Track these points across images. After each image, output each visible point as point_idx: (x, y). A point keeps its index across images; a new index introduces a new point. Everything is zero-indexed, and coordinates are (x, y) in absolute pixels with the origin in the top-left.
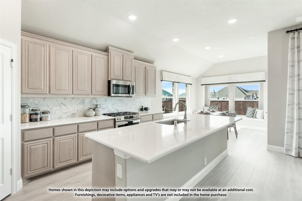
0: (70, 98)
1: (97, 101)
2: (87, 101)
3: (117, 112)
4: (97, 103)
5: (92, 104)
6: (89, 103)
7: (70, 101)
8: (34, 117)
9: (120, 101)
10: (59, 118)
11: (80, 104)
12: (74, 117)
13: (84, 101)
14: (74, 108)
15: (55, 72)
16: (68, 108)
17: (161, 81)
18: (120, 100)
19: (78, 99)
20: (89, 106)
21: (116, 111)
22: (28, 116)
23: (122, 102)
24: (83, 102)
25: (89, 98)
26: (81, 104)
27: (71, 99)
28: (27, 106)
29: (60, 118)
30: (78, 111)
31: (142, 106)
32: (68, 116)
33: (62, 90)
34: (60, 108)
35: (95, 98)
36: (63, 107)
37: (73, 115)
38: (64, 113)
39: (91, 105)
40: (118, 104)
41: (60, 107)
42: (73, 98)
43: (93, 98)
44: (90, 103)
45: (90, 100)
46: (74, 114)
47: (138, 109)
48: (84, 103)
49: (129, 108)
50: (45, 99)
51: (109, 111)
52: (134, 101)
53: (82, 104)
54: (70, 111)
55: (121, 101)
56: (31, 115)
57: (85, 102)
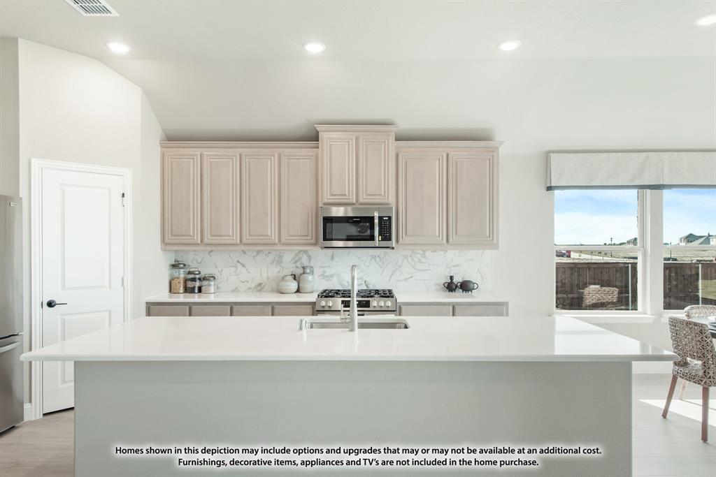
0: (254, 251)
1: (310, 258)
2: (288, 258)
3: (366, 288)
4: (311, 262)
5: (299, 264)
6: (292, 262)
7: (253, 257)
8: (190, 284)
9: (373, 260)
10: (233, 291)
11: (272, 263)
12: (260, 291)
13: (281, 257)
14: (261, 271)
15: (211, 202)
16: (249, 272)
17: (549, 188)
18: (373, 257)
19: (269, 253)
20: (292, 270)
21: (362, 284)
22: (182, 281)
23: (381, 263)
24: (279, 261)
25: (292, 251)
26: (274, 263)
27: (255, 254)
28: (182, 266)
29: (235, 290)
30: (268, 278)
31: (451, 278)
32: (249, 289)
33: (220, 236)
34: (236, 271)
35: (306, 252)
36: (240, 268)
37: (260, 288)
38: (243, 282)
39: (297, 267)
40: (368, 266)
41: (235, 269)
42: (259, 252)
43: (300, 251)
44: (296, 262)
45: (295, 256)
46: (260, 284)
47: (436, 285)
48: (282, 262)
49: (405, 280)
50: (212, 253)
51: (341, 284)
52: (423, 260)
53: (276, 265)
54: (253, 279)
55: (378, 259)
56: (186, 280)
57: (284, 259)
